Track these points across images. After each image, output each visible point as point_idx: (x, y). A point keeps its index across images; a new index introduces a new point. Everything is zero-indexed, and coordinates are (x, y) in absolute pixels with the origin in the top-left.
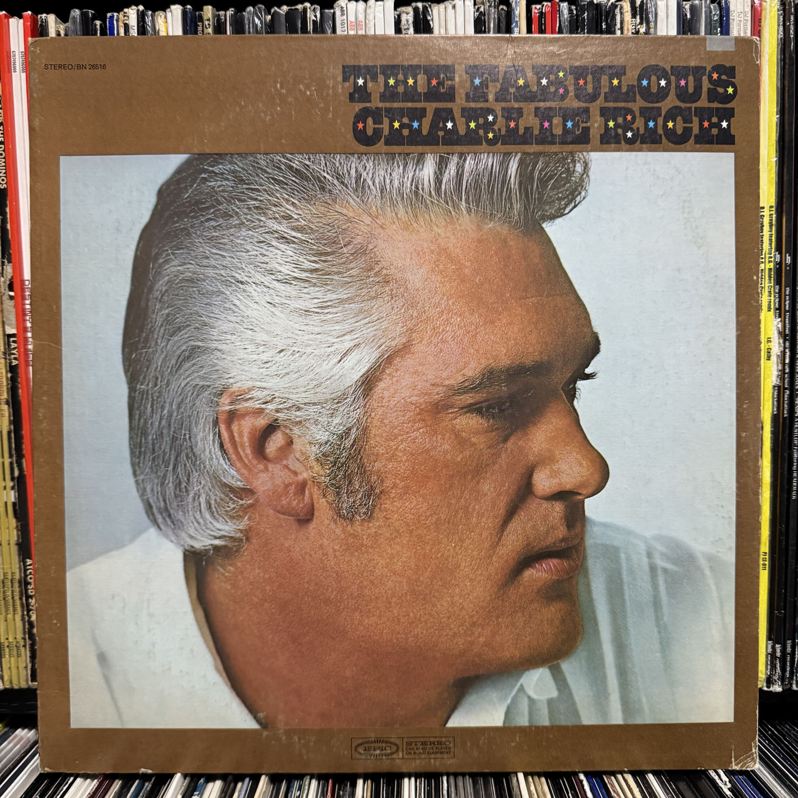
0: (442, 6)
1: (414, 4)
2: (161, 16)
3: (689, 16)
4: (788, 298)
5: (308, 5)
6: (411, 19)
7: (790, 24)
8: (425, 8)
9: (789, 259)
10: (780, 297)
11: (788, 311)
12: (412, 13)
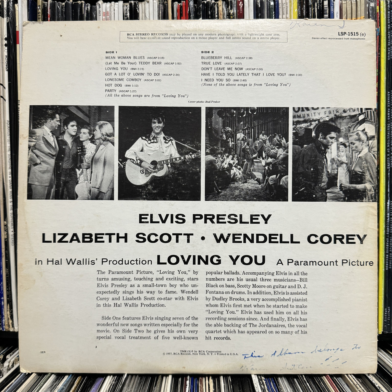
0: (143, 3)
1: (130, 2)
3: (259, 6)
5: (83, 2)
6: (128, 9)
7: (303, 9)
8: (135, 3)
12: (128, 6)
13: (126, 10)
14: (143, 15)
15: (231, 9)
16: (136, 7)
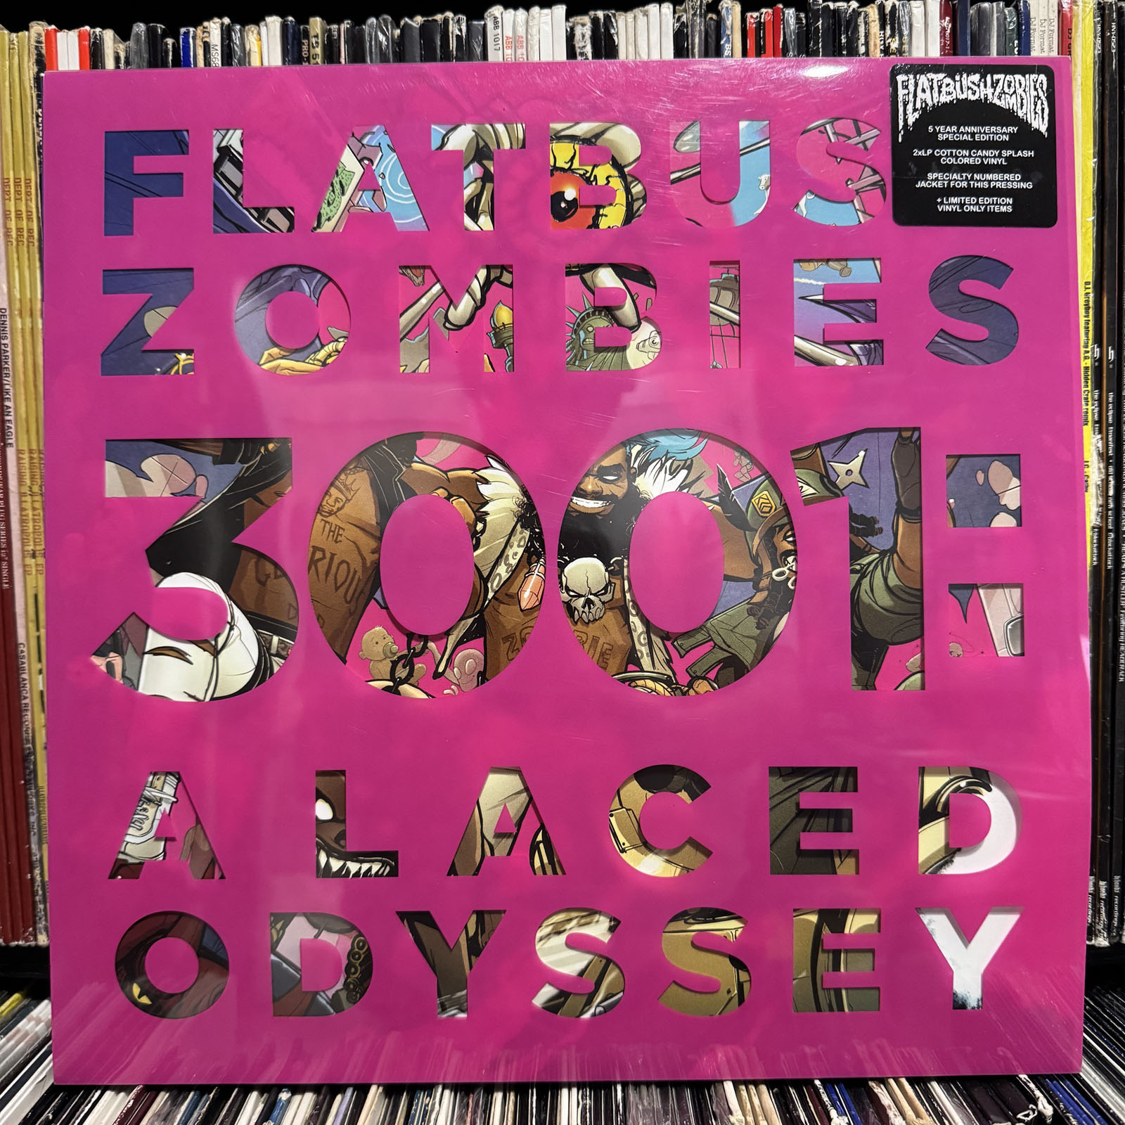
0: (630, 15)
1: (592, 13)
2: (253, 32)
4: (1111, 406)
5: (450, 14)
6: (588, 33)
7: (1111, 35)
8: (607, 18)
9: (1112, 354)
10: (1100, 406)
11: (1111, 425)
12: (589, 25)
13: (583, 36)
14: (631, 49)
15: (892, 36)
16: (611, 26)
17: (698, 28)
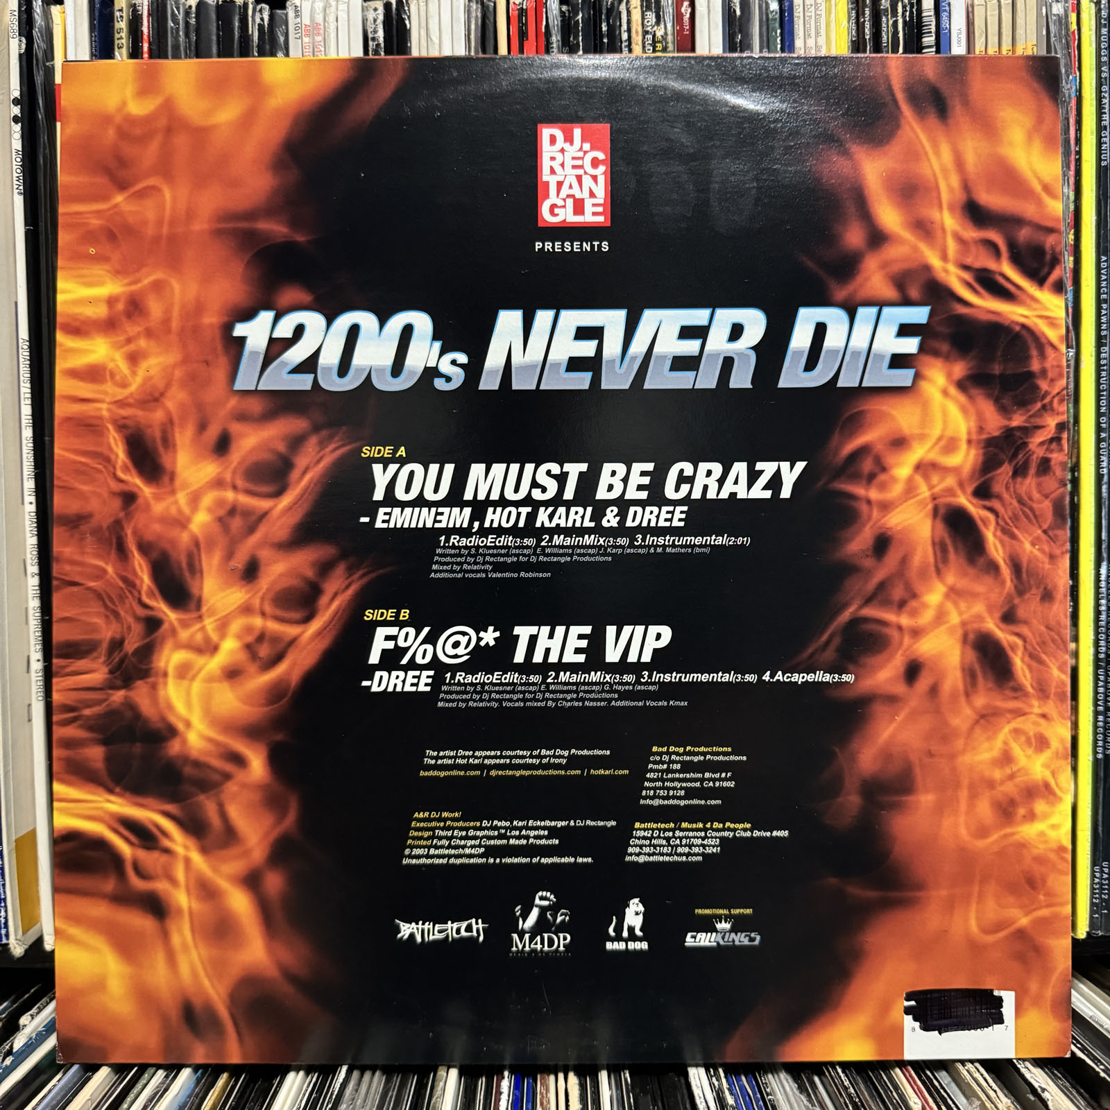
13: (375, 20)
15: (658, 23)
16: (402, 13)
17: (474, 14)
